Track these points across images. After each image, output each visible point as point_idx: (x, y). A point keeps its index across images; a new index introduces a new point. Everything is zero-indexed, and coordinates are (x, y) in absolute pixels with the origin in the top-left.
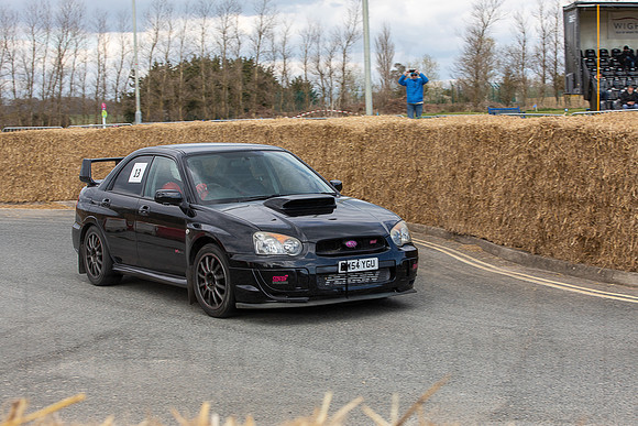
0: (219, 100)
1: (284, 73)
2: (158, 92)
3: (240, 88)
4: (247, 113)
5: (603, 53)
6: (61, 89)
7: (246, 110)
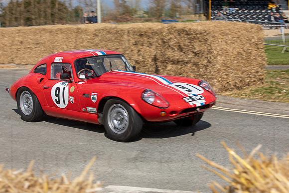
0: (40, 17)
2: (12, 13)
3: (50, 11)
4: (53, 23)
7: (53, 21)
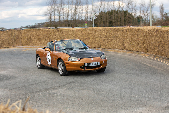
0: (117, 21)
1: (135, 14)
3: (123, 18)
4: (125, 25)
6: (76, 17)
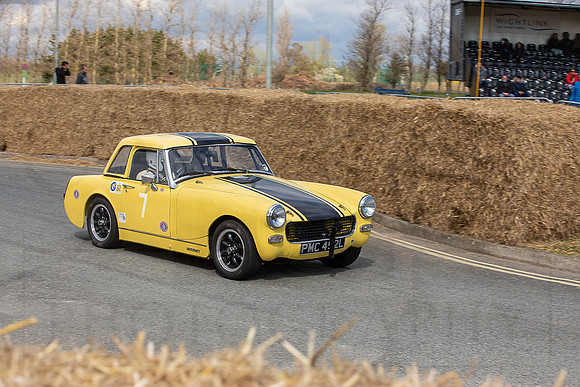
0: (129, 66)
1: (191, 45)
2: (75, 56)
3: (150, 57)
4: (155, 80)
5: (485, 44)
